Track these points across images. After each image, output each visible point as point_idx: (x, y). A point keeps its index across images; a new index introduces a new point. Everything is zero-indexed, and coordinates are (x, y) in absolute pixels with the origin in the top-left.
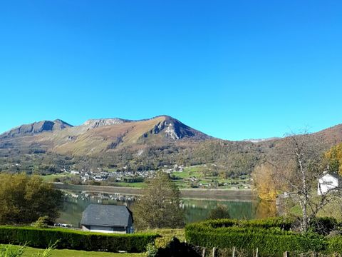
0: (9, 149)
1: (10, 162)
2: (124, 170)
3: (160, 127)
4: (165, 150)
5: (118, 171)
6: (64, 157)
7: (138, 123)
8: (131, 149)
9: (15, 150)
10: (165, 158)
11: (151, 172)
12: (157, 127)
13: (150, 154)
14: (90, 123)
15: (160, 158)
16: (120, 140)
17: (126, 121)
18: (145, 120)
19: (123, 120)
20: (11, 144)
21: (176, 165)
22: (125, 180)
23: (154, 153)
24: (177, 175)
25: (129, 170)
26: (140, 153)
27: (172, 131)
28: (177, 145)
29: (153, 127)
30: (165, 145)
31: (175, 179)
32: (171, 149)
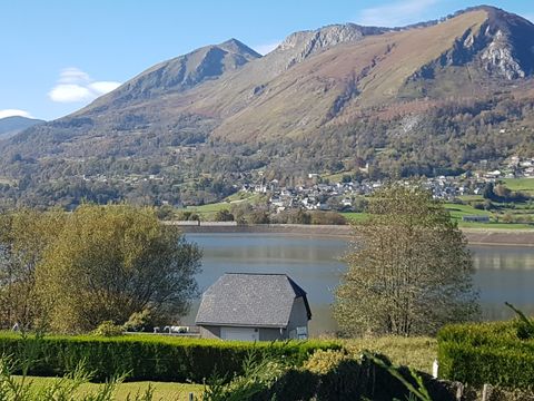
0: (138, 133)
1: (138, 171)
2: (360, 178)
3: (469, 42)
4: (483, 113)
5: (346, 180)
6: (240, 149)
7: (405, 34)
8: (381, 115)
9: (152, 135)
10: (481, 137)
11: (441, 179)
12: (459, 44)
13: (438, 127)
14: (299, 42)
15: (468, 139)
16: (352, 90)
17: (371, 31)
18: (424, 24)
19: (361, 28)
20: (141, 119)
21: (515, 159)
22: (364, 204)
23: (451, 124)
24: (515, 188)
25: (377, 175)
26: (409, 125)
27: (504, 54)
28: (518, 96)
29: (449, 44)
30: (483, 98)
31: (509, 200)
32: (498, 110)
